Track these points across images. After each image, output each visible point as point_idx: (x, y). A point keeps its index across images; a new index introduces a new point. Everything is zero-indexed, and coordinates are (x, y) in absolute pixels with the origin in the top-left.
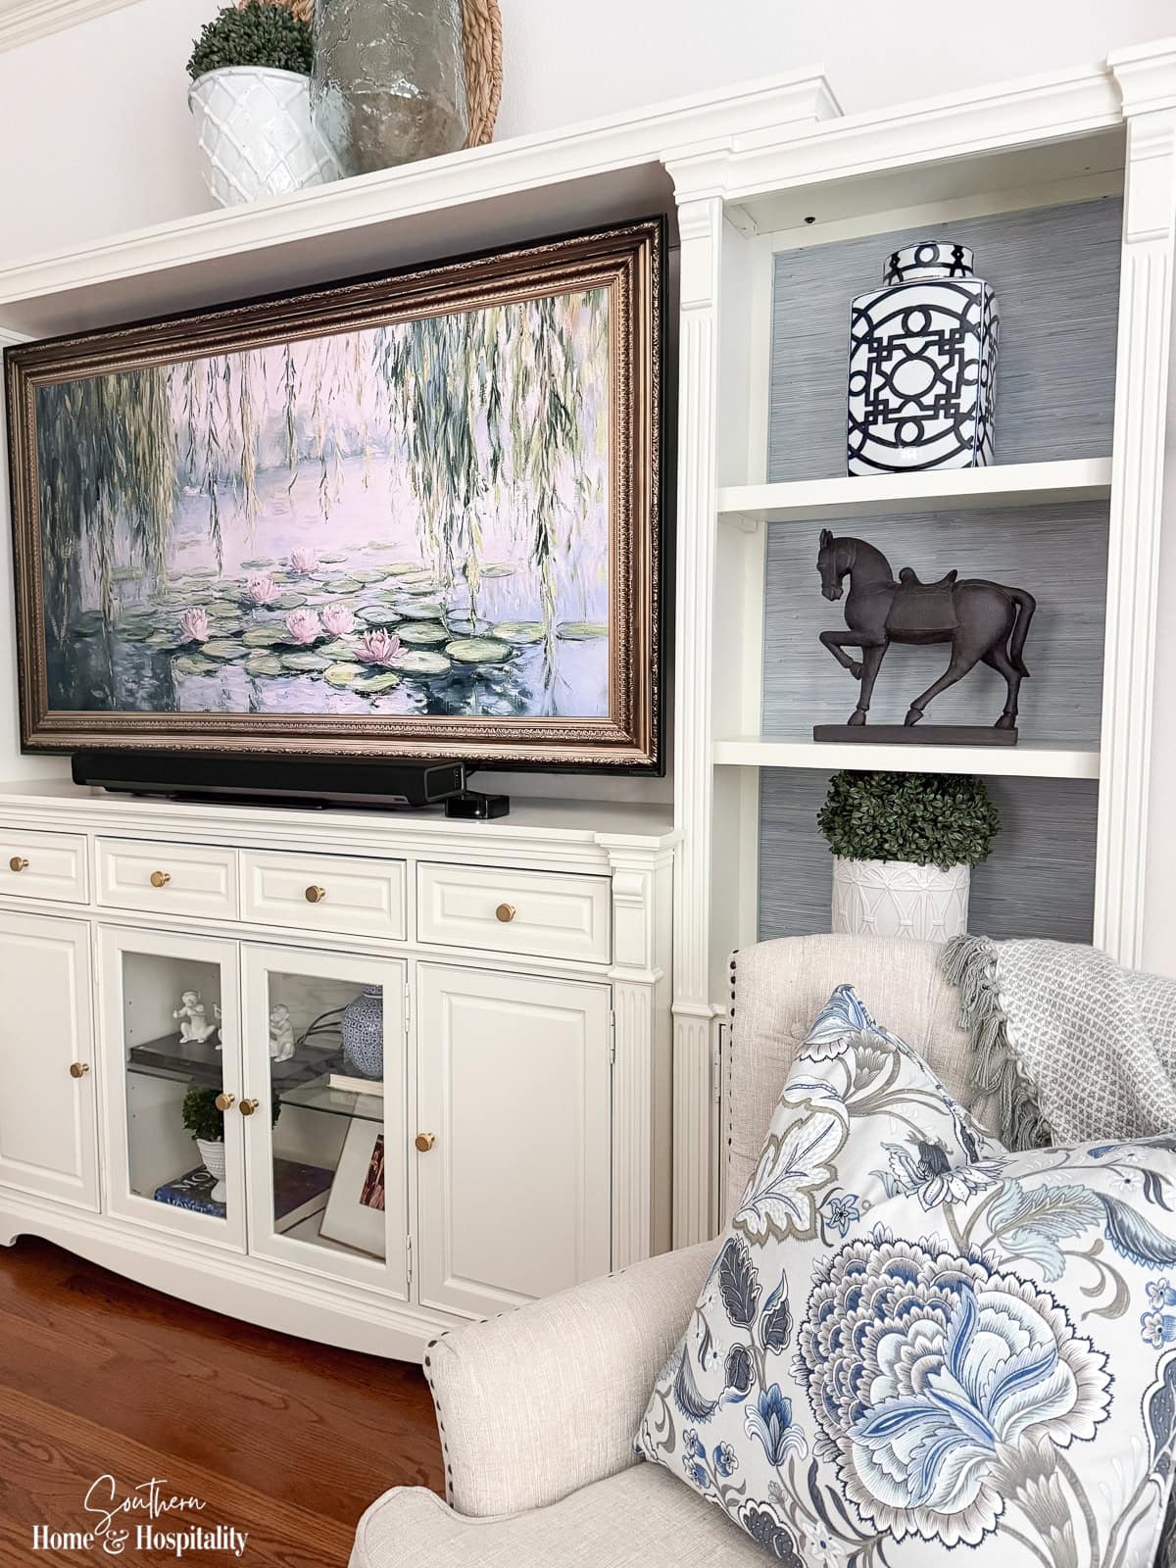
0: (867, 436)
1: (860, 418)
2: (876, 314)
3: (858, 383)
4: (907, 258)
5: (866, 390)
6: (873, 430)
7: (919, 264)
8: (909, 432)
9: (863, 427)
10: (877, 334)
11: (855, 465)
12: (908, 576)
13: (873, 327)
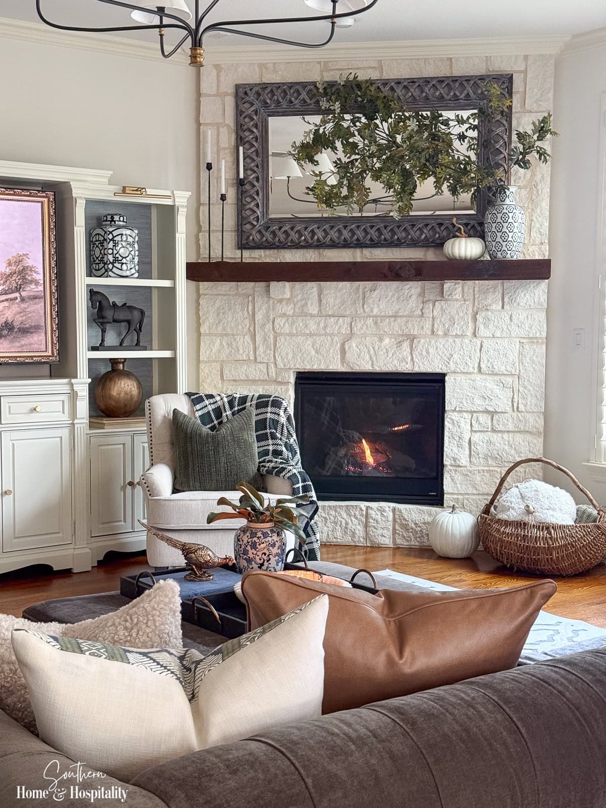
0: (113, 266)
1: (112, 261)
2: (115, 233)
3: (110, 251)
4: (116, 218)
5: (113, 253)
6: (115, 265)
7: (120, 221)
8: (124, 267)
9: (113, 263)
10: (115, 239)
11: (110, 273)
12: (114, 304)
13: (114, 237)
